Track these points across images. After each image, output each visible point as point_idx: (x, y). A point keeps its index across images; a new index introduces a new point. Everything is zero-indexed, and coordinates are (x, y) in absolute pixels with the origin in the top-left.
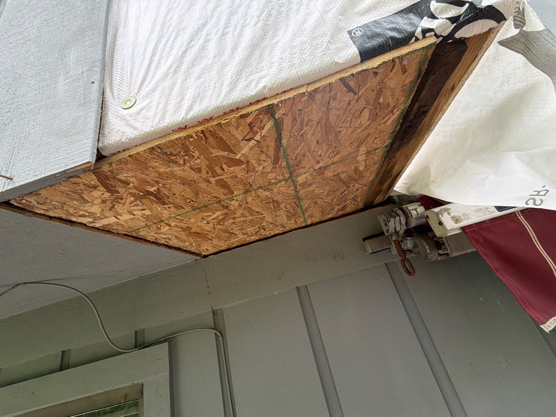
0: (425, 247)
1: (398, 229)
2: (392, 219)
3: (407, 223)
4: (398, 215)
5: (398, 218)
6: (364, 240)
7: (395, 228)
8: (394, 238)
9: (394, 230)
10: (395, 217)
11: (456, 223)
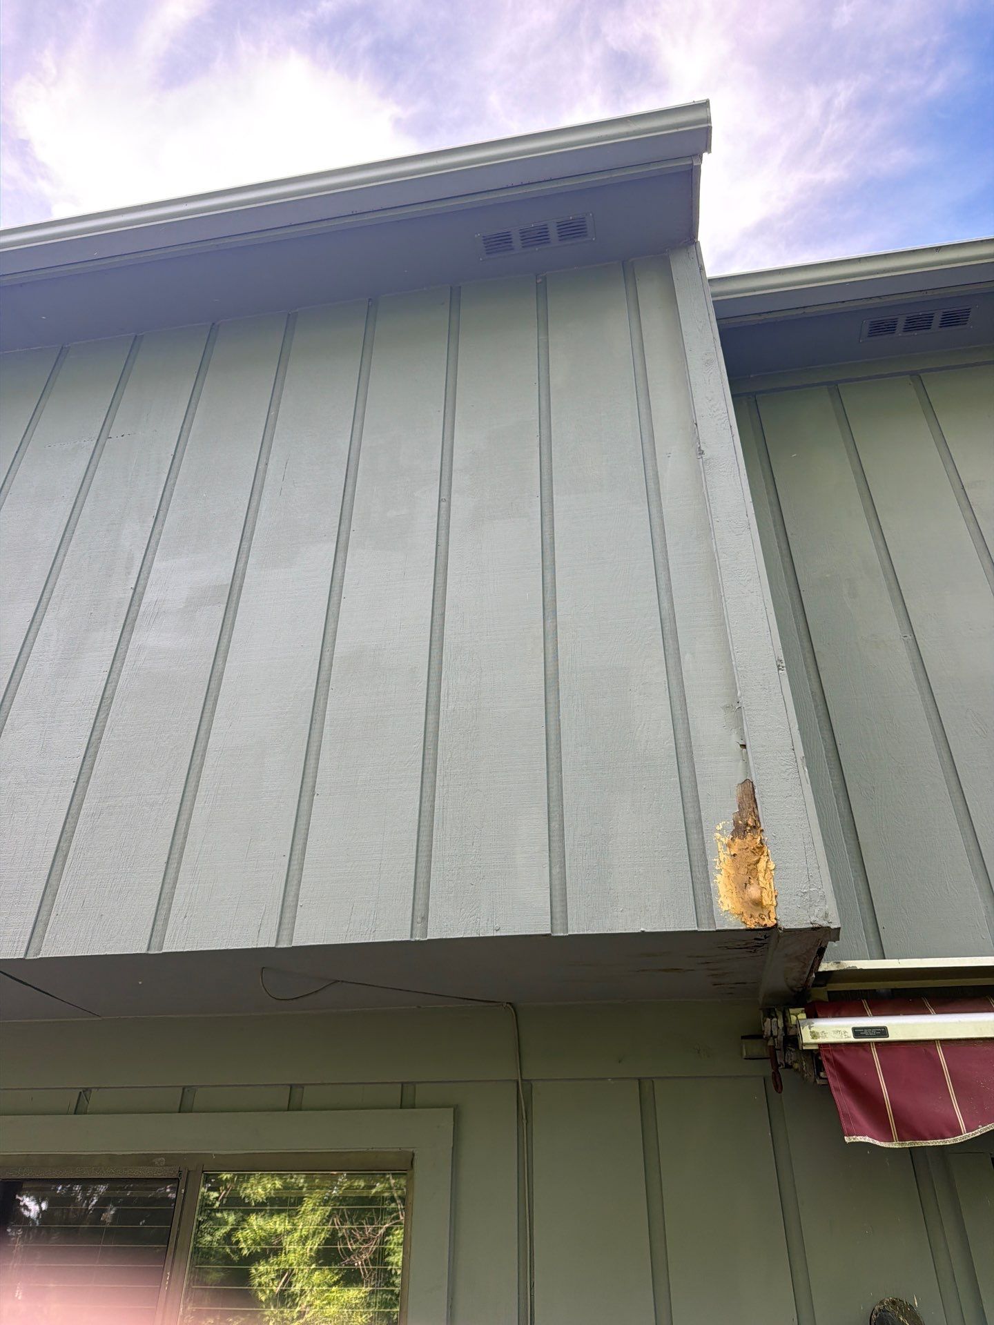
0: (802, 1063)
1: (775, 1033)
2: (768, 1020)
3: (785, 1028)
4: (777, 1017)
5: (775, 1019)
6: (743, 1037)
7: (771, 1031)
8: (770, 1043)
9: (769, 1034)
10: (772, 1018)
11: (813, 1038)
